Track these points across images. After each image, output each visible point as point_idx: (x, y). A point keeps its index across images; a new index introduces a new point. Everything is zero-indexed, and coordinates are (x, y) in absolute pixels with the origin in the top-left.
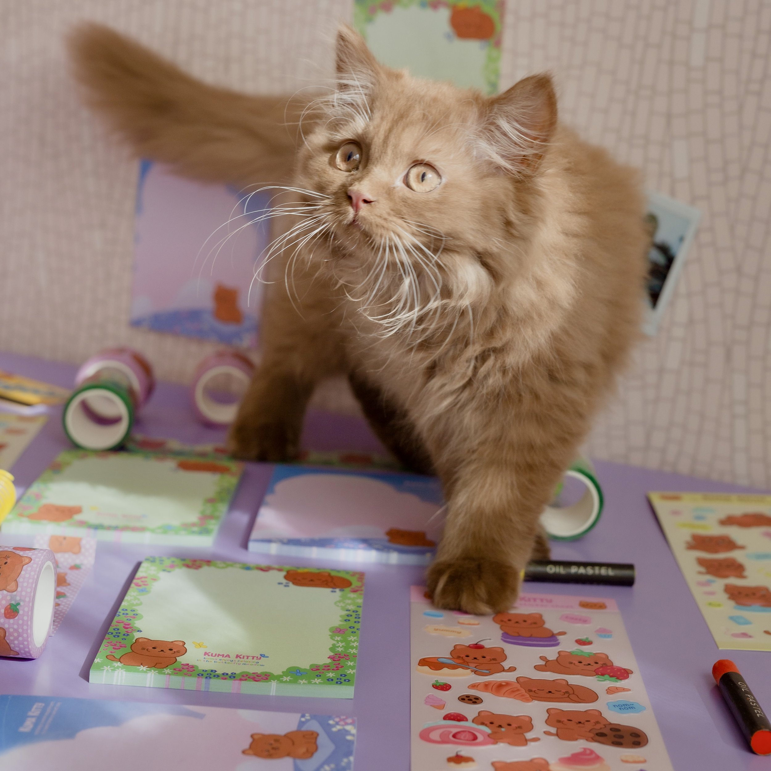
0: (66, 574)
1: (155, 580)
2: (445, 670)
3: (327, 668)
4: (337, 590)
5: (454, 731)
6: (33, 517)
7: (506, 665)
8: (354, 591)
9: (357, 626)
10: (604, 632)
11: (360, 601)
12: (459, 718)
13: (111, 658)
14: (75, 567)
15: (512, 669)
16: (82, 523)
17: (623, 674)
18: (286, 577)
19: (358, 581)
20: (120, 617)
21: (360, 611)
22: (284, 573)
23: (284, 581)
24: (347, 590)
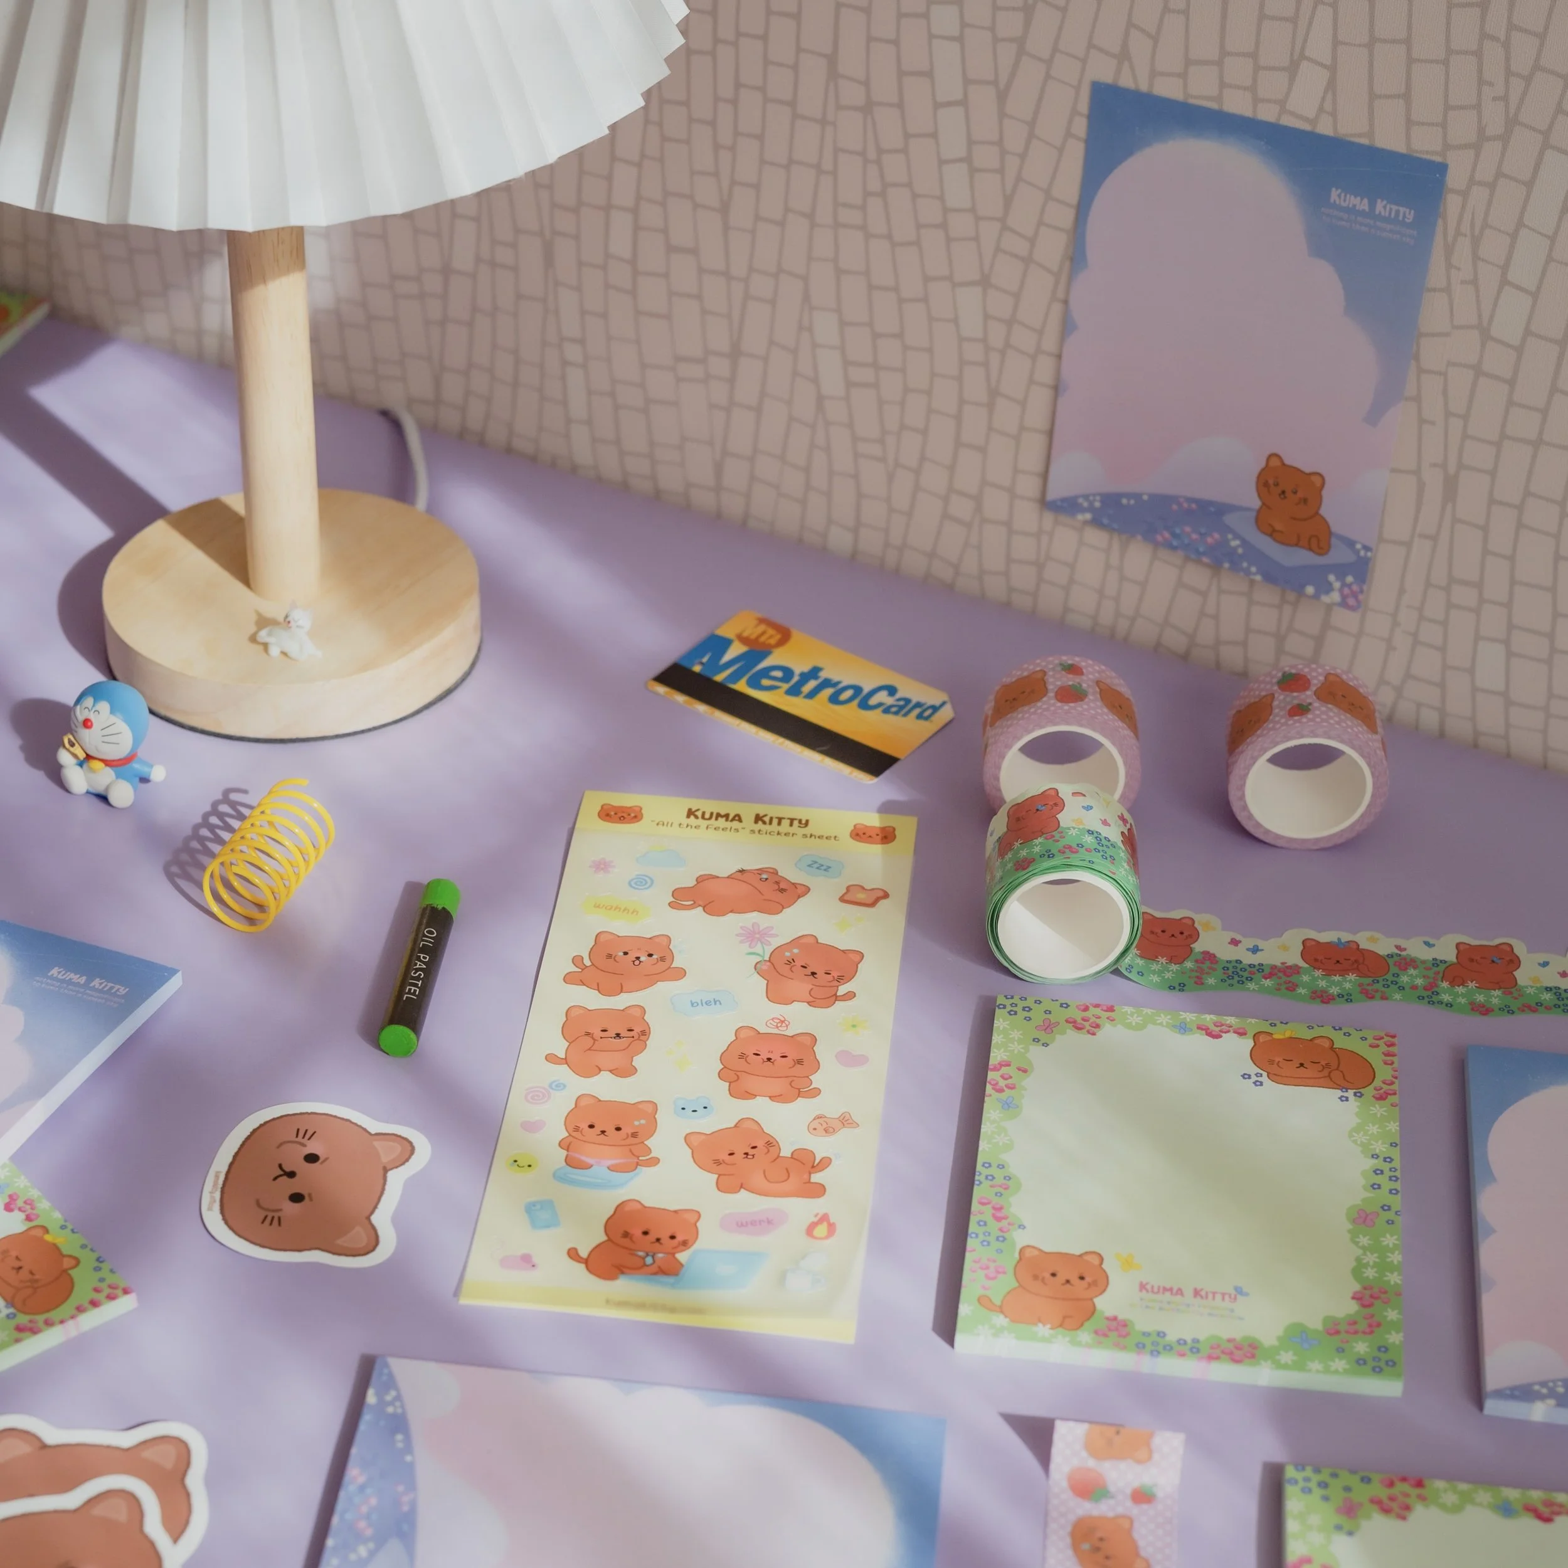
16: (1120, 1331)
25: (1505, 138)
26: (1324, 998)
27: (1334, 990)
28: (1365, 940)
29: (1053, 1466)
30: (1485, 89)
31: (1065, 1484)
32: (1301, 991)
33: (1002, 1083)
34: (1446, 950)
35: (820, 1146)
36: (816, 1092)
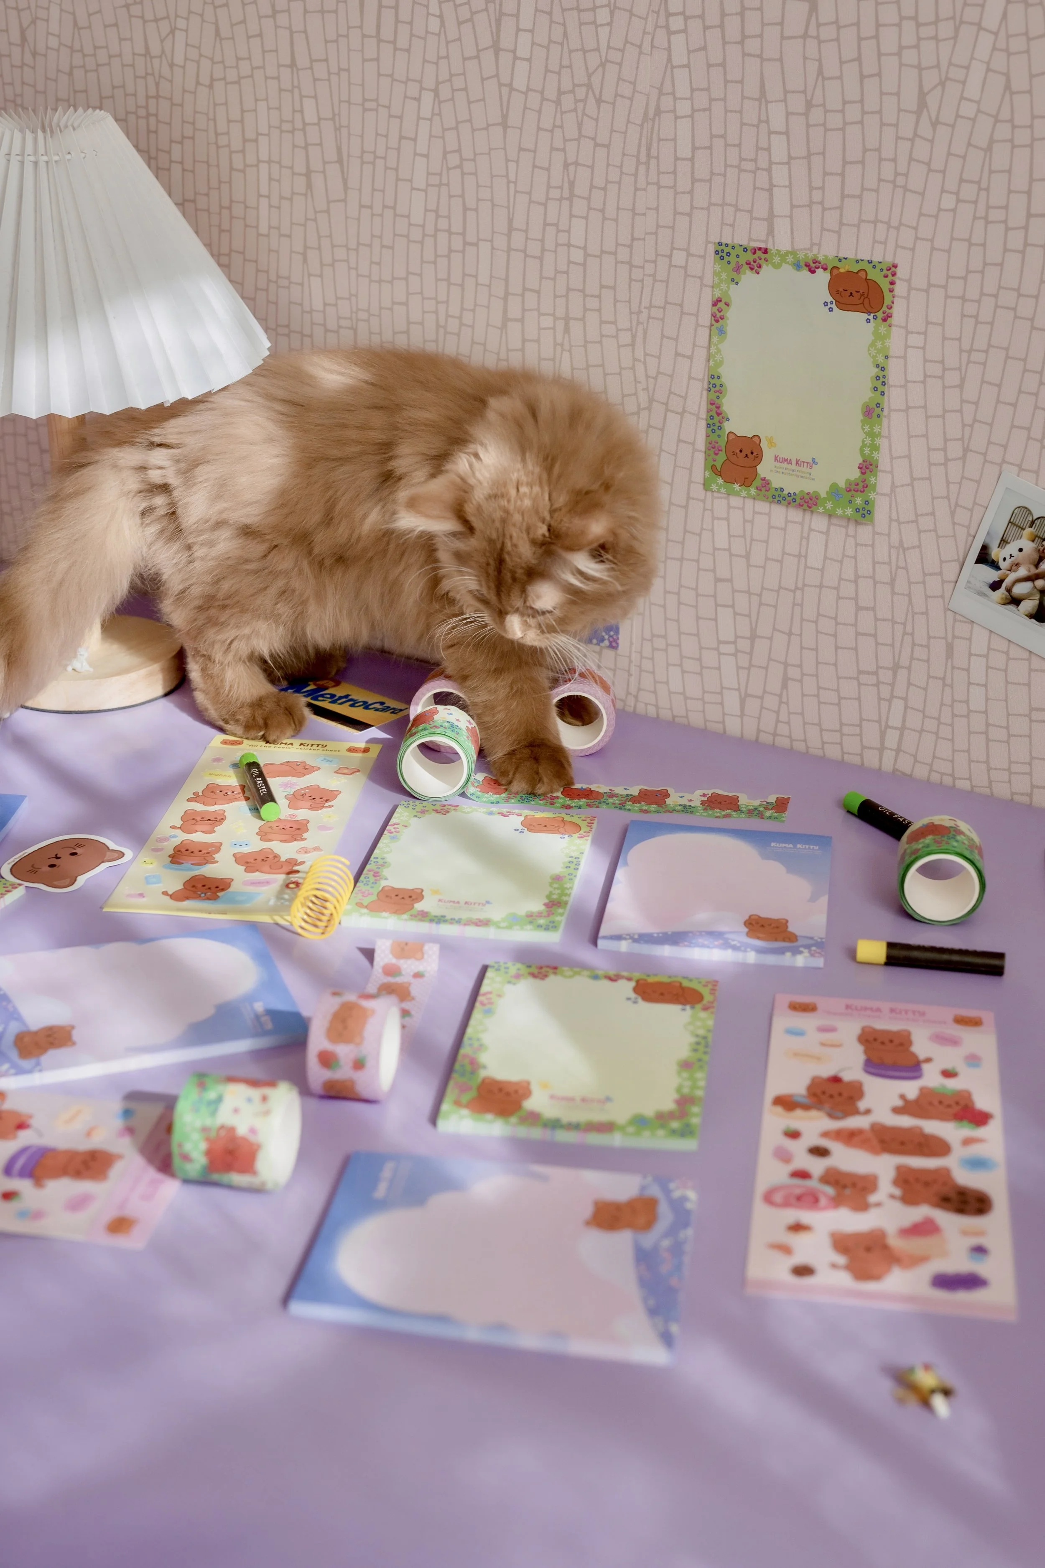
0: (410, 984)
1: (499, 996)
2: (799, 1112)
3: (671, 1115)
4: (688, 1007)
5: (798, 1191)
6: (373, 908)
7: (862, 1105)
8: (705, 1009)
9: (706, 1058)
10: (973, 1060)
11: (710, 1023)
12: (802, 1175)
13: (458, 1103)
14: (418, 975)
15: (868, 1112)
16: (423, 916)
17: (980, 1119)
18: (635, 990)
19: (711, 994)
20: (465, 1050)
21: (710, 1036)
22: (632, 984)
23: (633, 995)
24: (698, 1006)
25: (649, 408)
26: (568, 807)
27: (573, 805)
28: (594, 787)
29: (375, 963)
30: (638, 385)
31: (380, 970)
32: (557, 805)
33: (393, 830)
34: (635, 791)
35: (300, 858)
36: (305, 839)
